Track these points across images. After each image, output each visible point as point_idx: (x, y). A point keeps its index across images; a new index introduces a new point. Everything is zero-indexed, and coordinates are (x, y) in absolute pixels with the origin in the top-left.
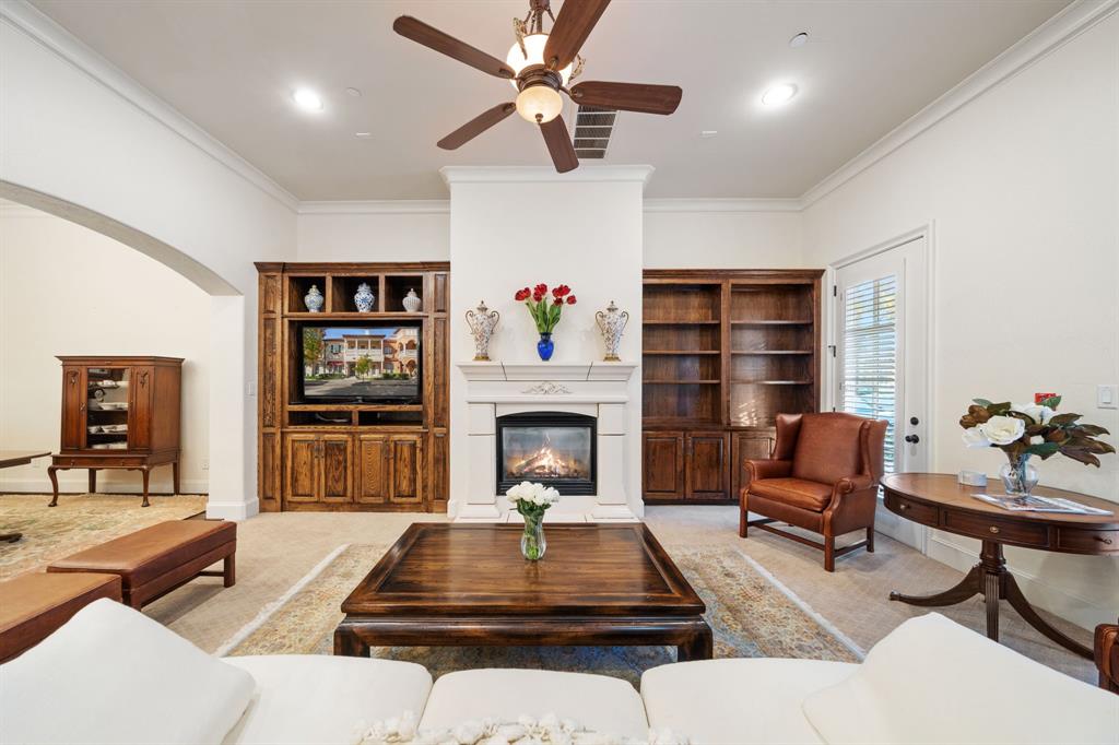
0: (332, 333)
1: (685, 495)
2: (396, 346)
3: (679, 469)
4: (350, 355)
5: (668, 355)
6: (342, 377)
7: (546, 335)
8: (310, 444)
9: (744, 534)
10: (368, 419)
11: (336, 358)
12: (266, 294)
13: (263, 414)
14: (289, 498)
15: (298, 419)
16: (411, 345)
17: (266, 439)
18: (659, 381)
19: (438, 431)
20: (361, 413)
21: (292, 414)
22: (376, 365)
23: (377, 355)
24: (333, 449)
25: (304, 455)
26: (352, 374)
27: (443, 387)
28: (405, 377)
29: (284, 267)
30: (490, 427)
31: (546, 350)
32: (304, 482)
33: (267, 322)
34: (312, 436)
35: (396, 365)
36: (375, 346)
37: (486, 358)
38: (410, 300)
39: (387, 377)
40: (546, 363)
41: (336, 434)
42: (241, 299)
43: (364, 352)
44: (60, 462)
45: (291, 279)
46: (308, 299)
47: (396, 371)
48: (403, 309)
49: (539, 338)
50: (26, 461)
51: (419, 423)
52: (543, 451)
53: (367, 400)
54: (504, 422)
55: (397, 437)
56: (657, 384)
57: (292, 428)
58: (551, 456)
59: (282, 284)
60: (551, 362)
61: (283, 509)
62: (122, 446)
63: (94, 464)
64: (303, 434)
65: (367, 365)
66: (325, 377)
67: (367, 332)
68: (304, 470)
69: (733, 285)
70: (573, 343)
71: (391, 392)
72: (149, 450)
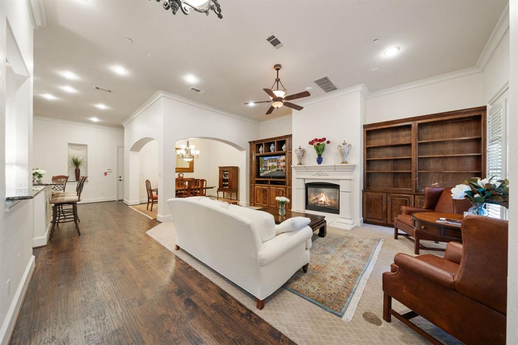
0: (266, 158)
1: (386, 221)
2: (280, 161)
3: (383, 210)
4: (270, 164)
5: (387, 160)
6: (267, 170)
7: (320, 156)
8: (259, 189)
9: (396, 238)
10: (273, 183)
11: (266, 165)
12: (251, 149)
13: (250, 180)
14: (255, 203)
15: (258, 182)
16: (284, 161)
17: (251, 186)
18: (383, 171)
19: (290, 187)
20: (271, 181)
21: (256, 181)
22: (275, 167)
23: (275, 164)
24: (264, 191)
25: (258, 192)
26: (270, 170)
27: (290, 174)
28: (282, 170)
29: (254, 142)
30: (303, 187)
31: (320, 160)
32: (258, 199)
33: (251, 157)
34: (260, 187)
35: (280, 167)
36: (275, 161)
37: (301, 164)
38: (284, 147)
39: (278, 170)
40: (320, 165)
41: (265, 187)
42: (245, 151)
43: (272, 163)
44: (219, 190)
45: (256, 145)
46: (260, 149)
47: (280, 169)
48: (282, 150)
49: (317, 157)
50: (212, 188)
51: (285, 185)
52: (322, 194)
53: (273, 177)
54: (308, 186)
55: (279, 188)
56: (382, 173)
57: (256, 185)
58: (324, 197)
59: (254, 146)
60: (321, 165)
61: (254, 206)
62: (227, 187)
63: (224, 190)
64: (258, 186)
65: (274, 167)
66: (264, 170)
67: (273, 158)
68: (258, 196)
69: (419, 124)
70: (331, 158)
71: (279, 175)
72: (231, 189)
